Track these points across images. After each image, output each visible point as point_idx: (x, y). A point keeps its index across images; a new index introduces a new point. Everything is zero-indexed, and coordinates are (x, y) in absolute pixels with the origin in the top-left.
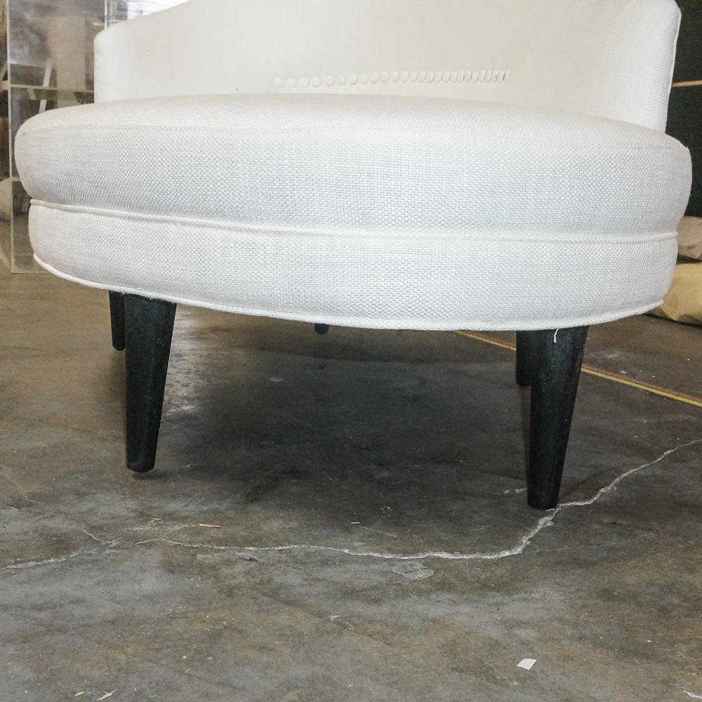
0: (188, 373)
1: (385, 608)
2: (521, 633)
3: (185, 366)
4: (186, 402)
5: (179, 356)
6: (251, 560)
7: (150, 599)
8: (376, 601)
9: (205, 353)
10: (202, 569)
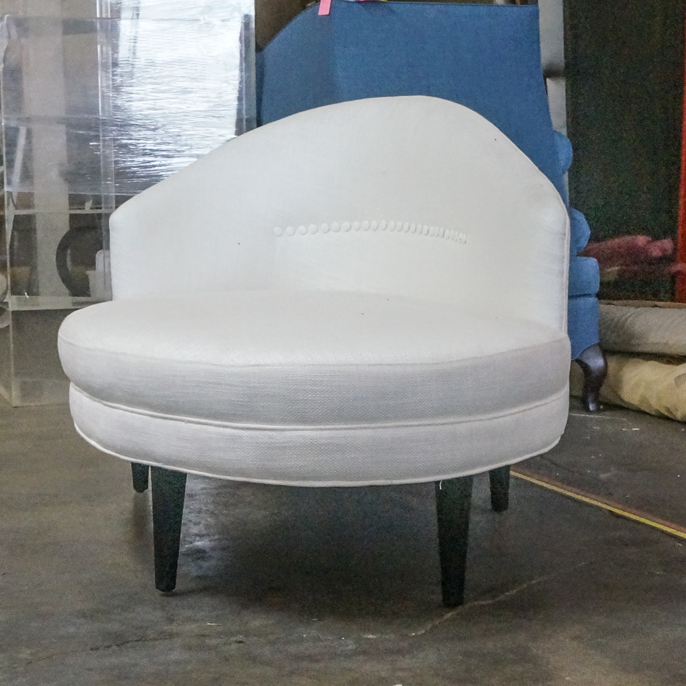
0: (199, 512)
1: (322, 665)
2: (400, 674)
3: (197, 506)
4: (198, 538)
5: (191, 496)
6: (241, 642)
7: (177, 663)
8: (317, 661)
9: (215, 492)
10: (210, 648)
